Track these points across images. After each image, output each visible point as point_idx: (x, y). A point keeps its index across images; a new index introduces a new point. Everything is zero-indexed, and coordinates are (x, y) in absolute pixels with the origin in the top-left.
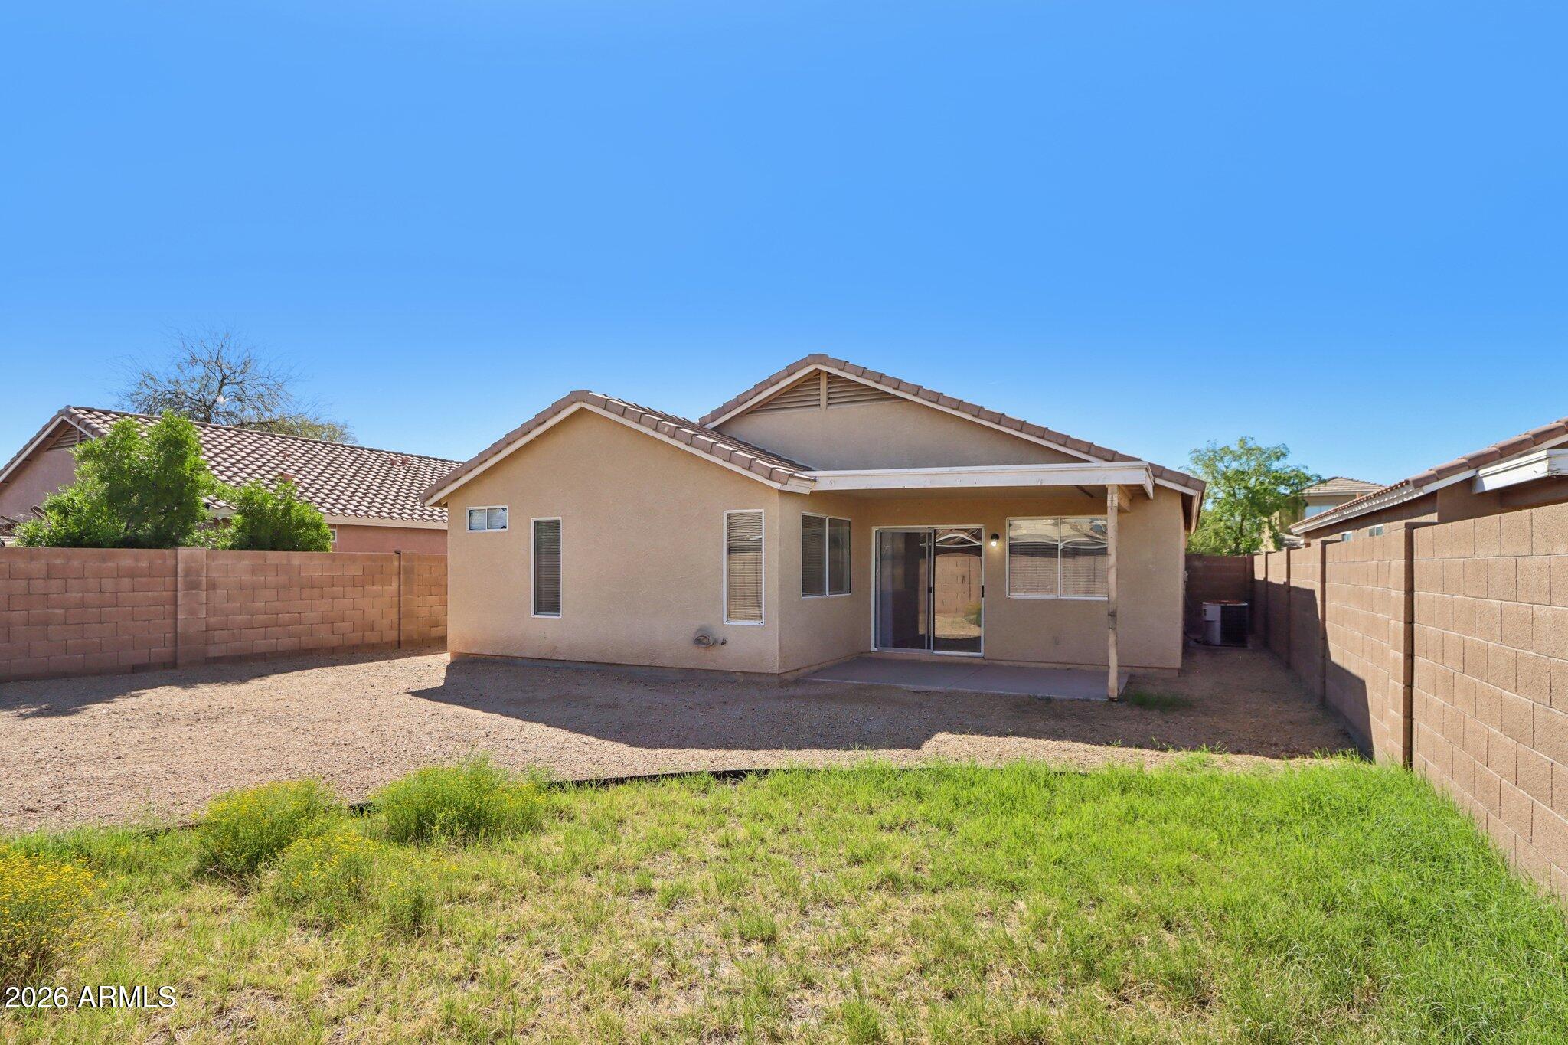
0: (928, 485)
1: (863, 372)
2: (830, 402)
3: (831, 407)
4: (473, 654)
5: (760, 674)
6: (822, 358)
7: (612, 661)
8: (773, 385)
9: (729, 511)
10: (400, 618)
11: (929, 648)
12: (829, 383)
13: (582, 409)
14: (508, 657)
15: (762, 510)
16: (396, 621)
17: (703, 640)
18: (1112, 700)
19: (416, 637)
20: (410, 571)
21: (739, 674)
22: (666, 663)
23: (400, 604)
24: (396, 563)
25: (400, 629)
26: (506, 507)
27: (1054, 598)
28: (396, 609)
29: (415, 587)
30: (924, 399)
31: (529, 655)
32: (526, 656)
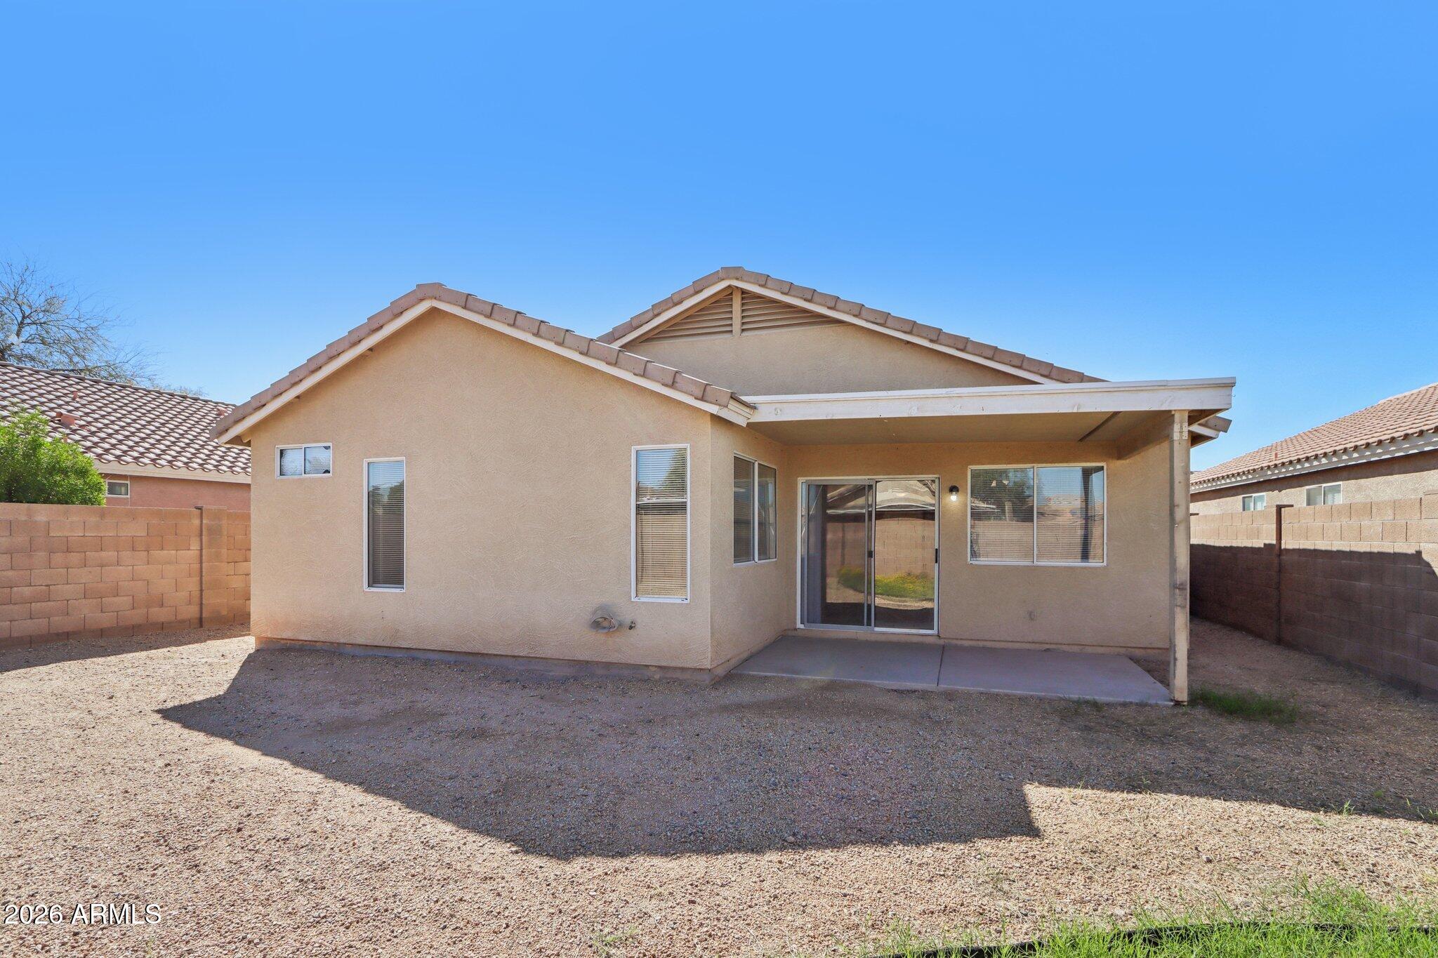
0: (915, 413)
1: (790, 289)
2: (745, 327)
3: (745, 334)
4: (286, 639)
5: (683, 669)
6: (737, 272)
7: (475, 650)
8: (676, 304)
9: (639, 447)
10: (201, 590)
11: (869, 624)
12: (743, 304)
13: (434, 312)
14: (332, 643)
15: (688, 446)
16: (196, 593)
17: (604, 623)
18: (1178, 704)
19: (224, 613)
20: (215, 532)
21: (654, 669)
22: (549, 652)
23: (201, 572)
24: (196, 522)
25: (201, 604)
26: (332, 445)
27: (1030, 564)
28: (196, 579)
29: (224, 551)
30: (867, 321)
31: (361, 641)
32: (357, 642)
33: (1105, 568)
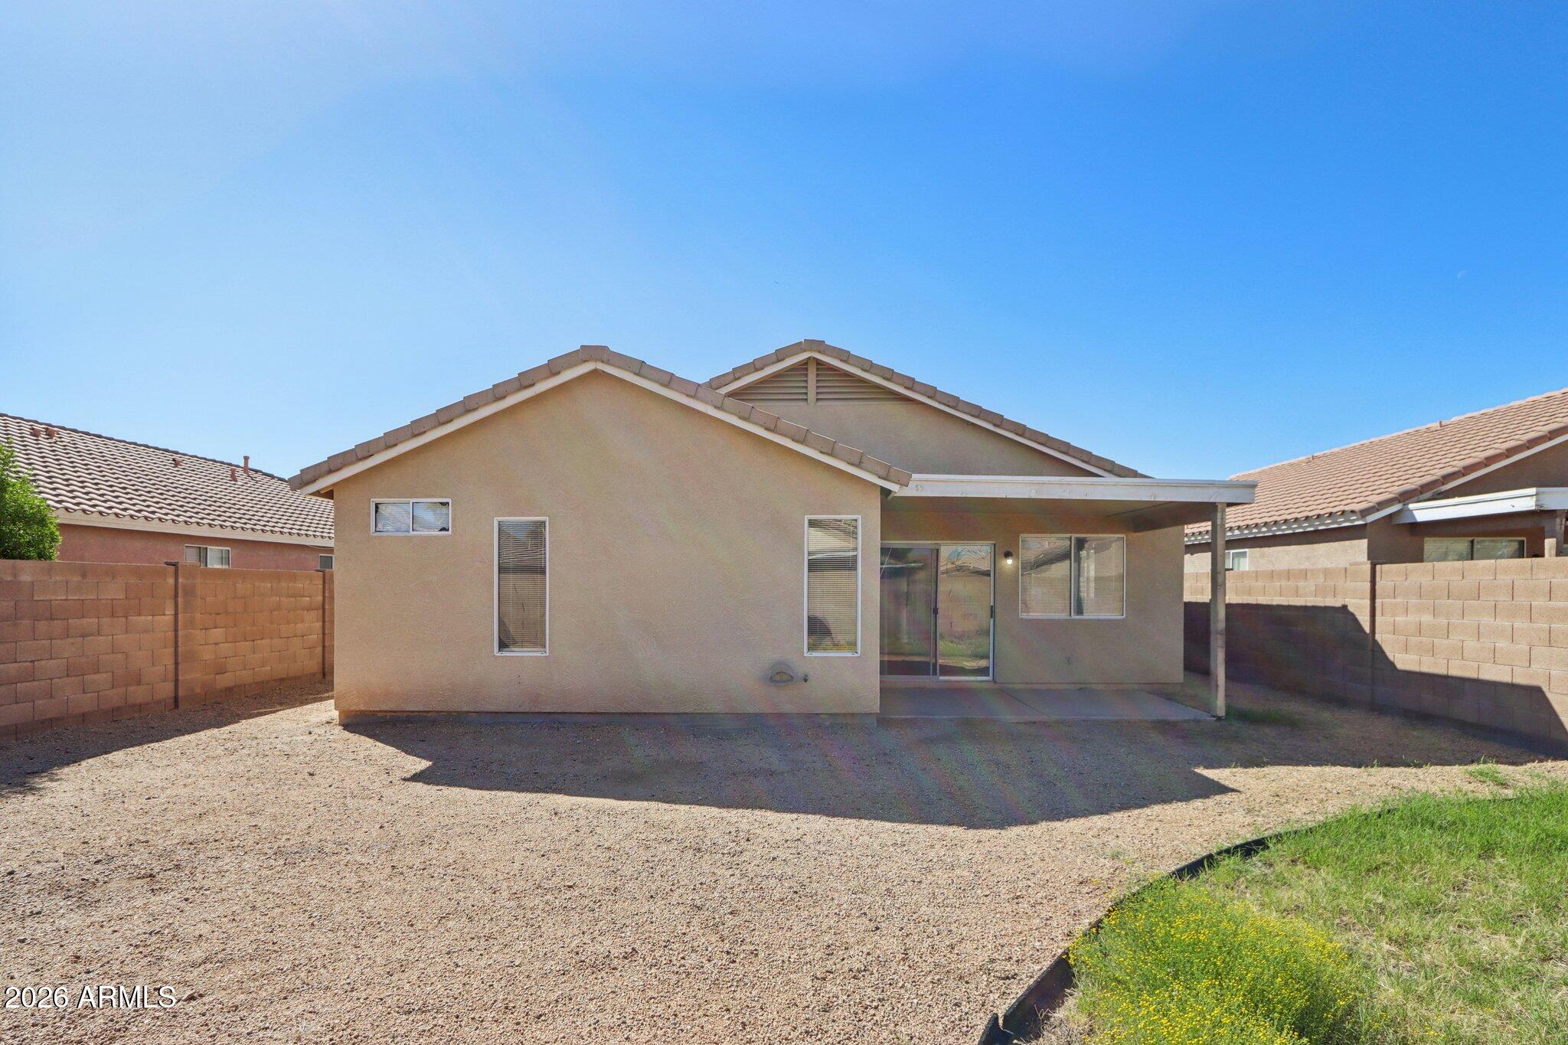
0: (1034, 495)
1: (869, 366)
2: (820, 397)
3: (820, 403)
4: (385, 712)
5: (852, 715)
6: (819, 345)
8: (757, 370)
9: (808, 517)
10: (176, 664)
11: (935, 673)
12: (817, 375)
13: (595, 371)
14: (448, 712)
15: (859, 517)
16: (171, 667)
17: (780, 676)
18: (1219, 719)
19: (198, 690)
20: (190, 592)
21: (824, 716)
23: (176, 642)
24: (171, 581)
25: (176, 681)
26: (449, 500)
27: (1068, 618)
28: (171, 650)
30: (940, 403)
32: (486, 710)
33: (1124, 619)
